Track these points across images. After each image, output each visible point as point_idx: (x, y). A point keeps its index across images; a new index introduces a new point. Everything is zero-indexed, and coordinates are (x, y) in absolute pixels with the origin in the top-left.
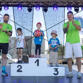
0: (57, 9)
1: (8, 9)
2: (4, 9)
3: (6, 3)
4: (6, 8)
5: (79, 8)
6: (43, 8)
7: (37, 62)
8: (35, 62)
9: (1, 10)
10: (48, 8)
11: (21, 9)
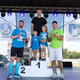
0: (57, 15)
1: (11, 14)
2: (8, 14)
3: (9, 9)
4: (9, 14)
5: (78, 14)
6: (44, 14)
7: (38, 65)
8: (37, 65)
9: (5, 15)
10: (49, 14)
11: (24, 15)
